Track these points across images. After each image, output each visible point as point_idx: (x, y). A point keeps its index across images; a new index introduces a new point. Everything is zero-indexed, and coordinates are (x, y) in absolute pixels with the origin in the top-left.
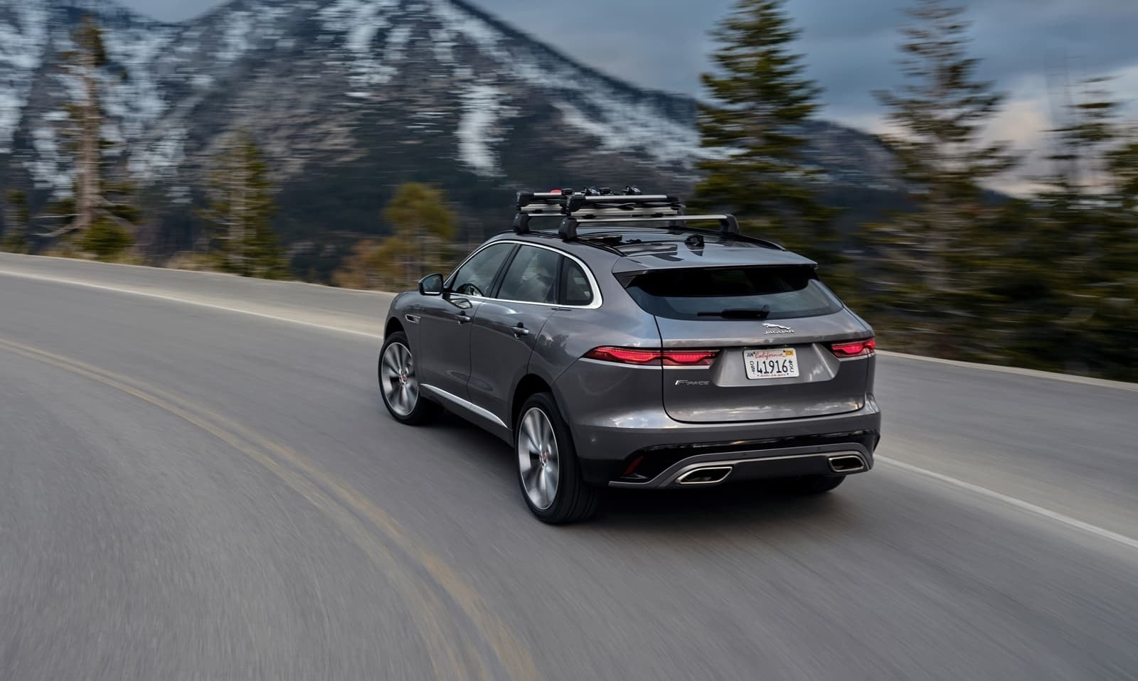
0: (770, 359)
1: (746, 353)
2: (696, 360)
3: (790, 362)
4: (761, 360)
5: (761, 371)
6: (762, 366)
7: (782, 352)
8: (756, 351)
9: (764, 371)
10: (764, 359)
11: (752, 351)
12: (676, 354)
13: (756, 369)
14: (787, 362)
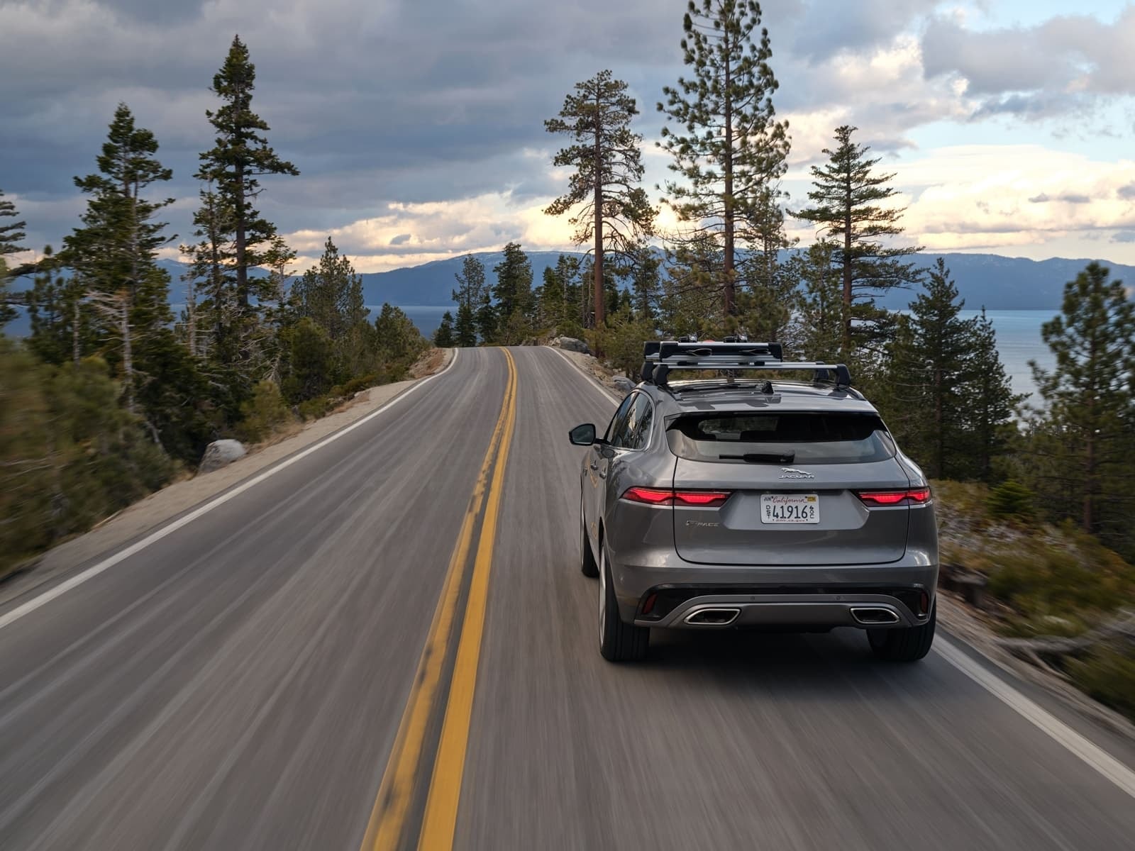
0: (788, 504)
1: (763, 497)
2: (706, 501)
3: (811, 508)
4: (778, 505)
5: (777, 516)
6: (779, 511)
7: (804, 498)
8: (774, 496)
9: (780, 515)
10: (783, 504)
11: (770, 496)
12: (686, 494)
13: (772, 514)
14: (808, 507)
